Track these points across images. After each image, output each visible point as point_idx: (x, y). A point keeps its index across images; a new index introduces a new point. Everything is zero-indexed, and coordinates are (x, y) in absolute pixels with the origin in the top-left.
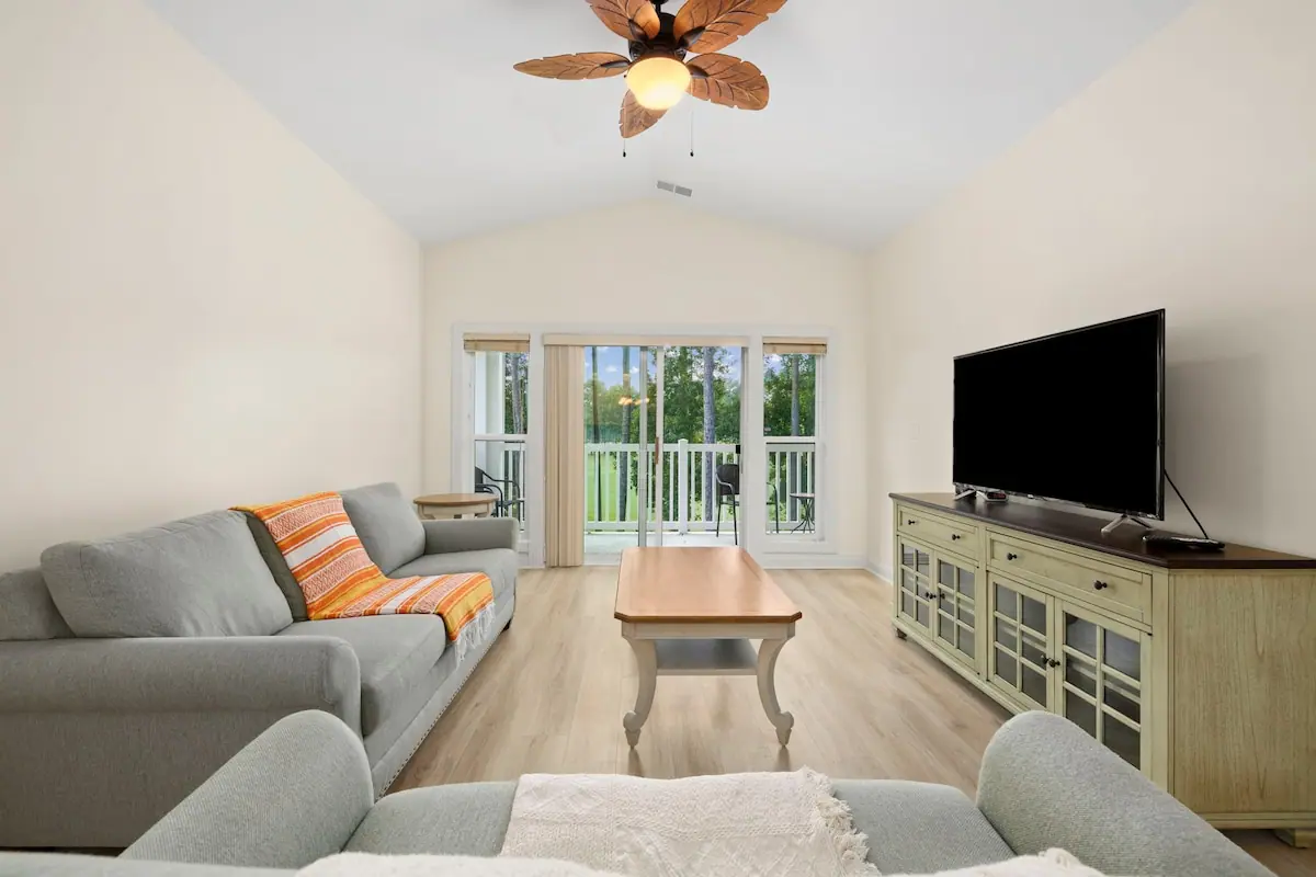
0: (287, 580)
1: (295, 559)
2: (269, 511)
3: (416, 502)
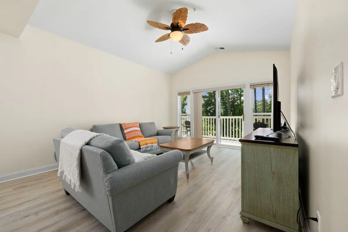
0: (124, 134)
1: (125, 131)
2: (123, 124)
3: (163, 127)
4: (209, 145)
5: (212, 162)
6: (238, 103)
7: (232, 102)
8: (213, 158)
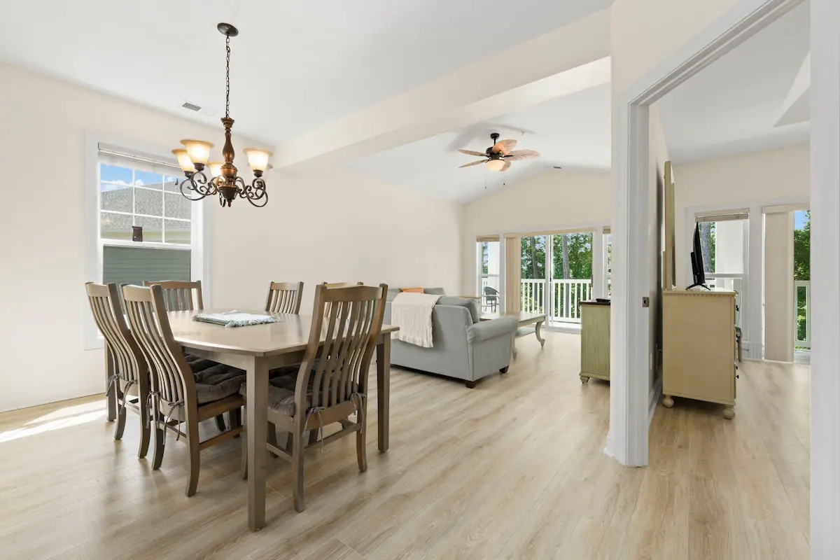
4: (539, 320)
5: (542, 345)
6: (586, 248)
7: (572, 246)
8: (544, 340)
